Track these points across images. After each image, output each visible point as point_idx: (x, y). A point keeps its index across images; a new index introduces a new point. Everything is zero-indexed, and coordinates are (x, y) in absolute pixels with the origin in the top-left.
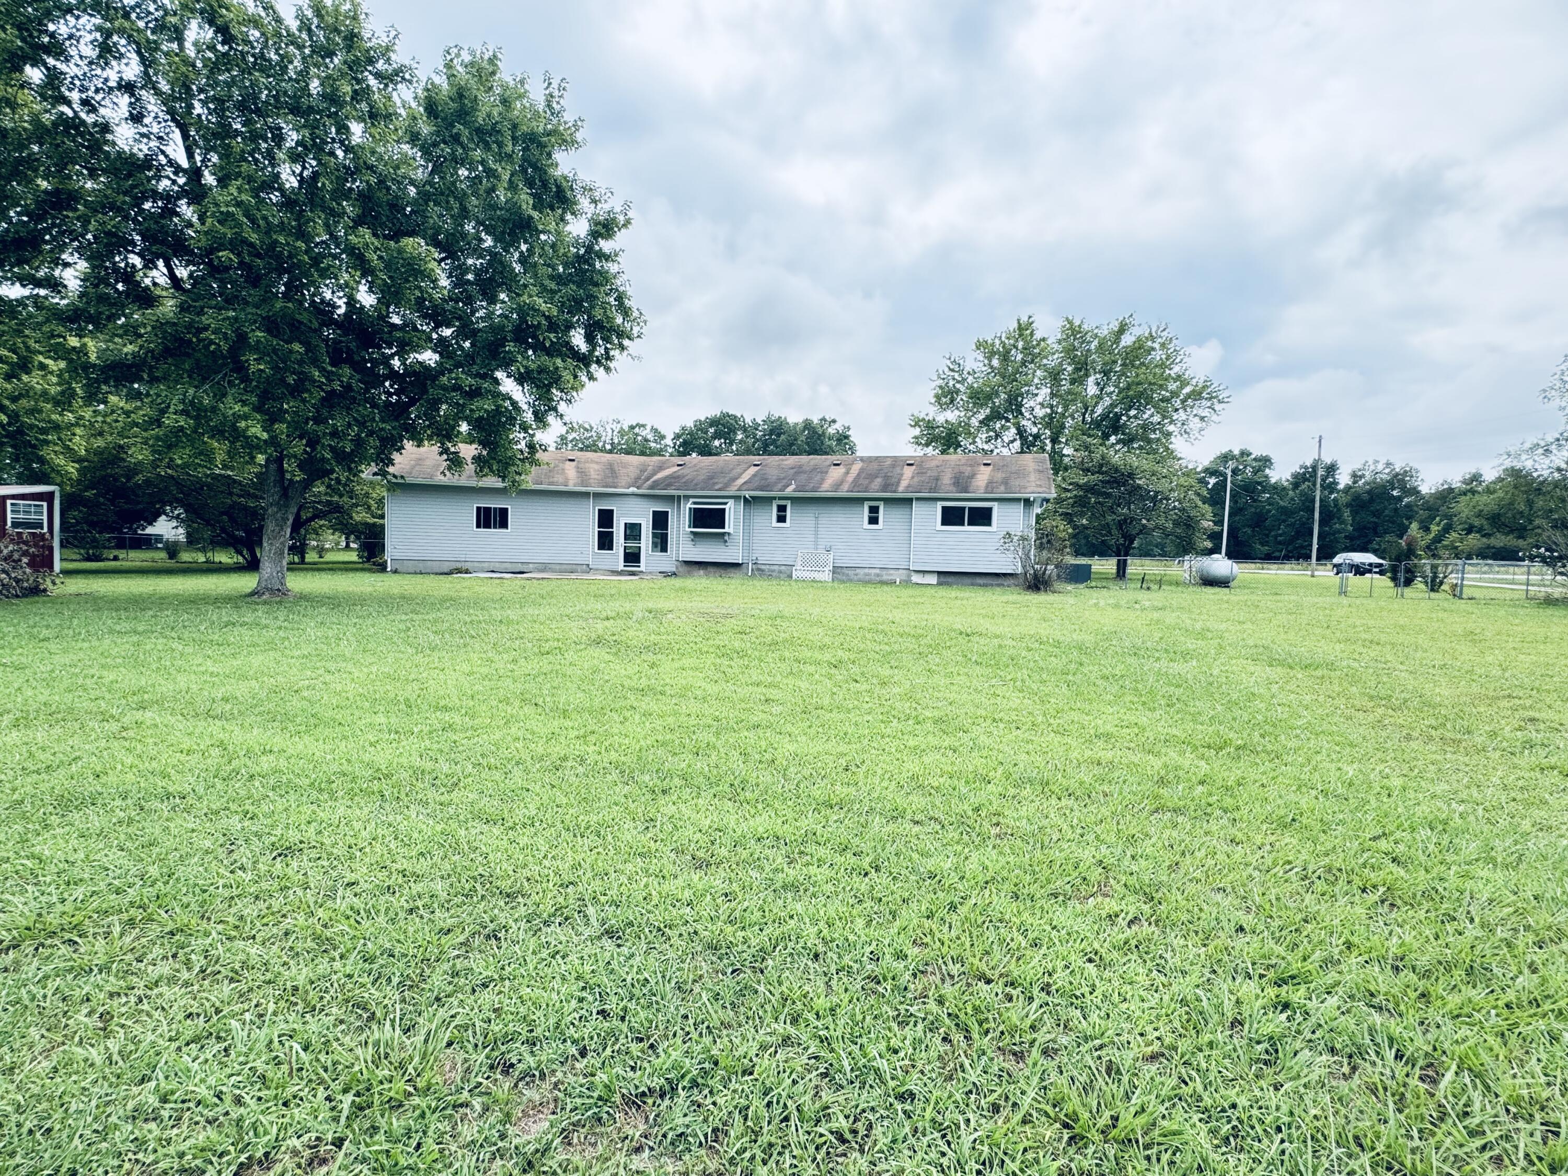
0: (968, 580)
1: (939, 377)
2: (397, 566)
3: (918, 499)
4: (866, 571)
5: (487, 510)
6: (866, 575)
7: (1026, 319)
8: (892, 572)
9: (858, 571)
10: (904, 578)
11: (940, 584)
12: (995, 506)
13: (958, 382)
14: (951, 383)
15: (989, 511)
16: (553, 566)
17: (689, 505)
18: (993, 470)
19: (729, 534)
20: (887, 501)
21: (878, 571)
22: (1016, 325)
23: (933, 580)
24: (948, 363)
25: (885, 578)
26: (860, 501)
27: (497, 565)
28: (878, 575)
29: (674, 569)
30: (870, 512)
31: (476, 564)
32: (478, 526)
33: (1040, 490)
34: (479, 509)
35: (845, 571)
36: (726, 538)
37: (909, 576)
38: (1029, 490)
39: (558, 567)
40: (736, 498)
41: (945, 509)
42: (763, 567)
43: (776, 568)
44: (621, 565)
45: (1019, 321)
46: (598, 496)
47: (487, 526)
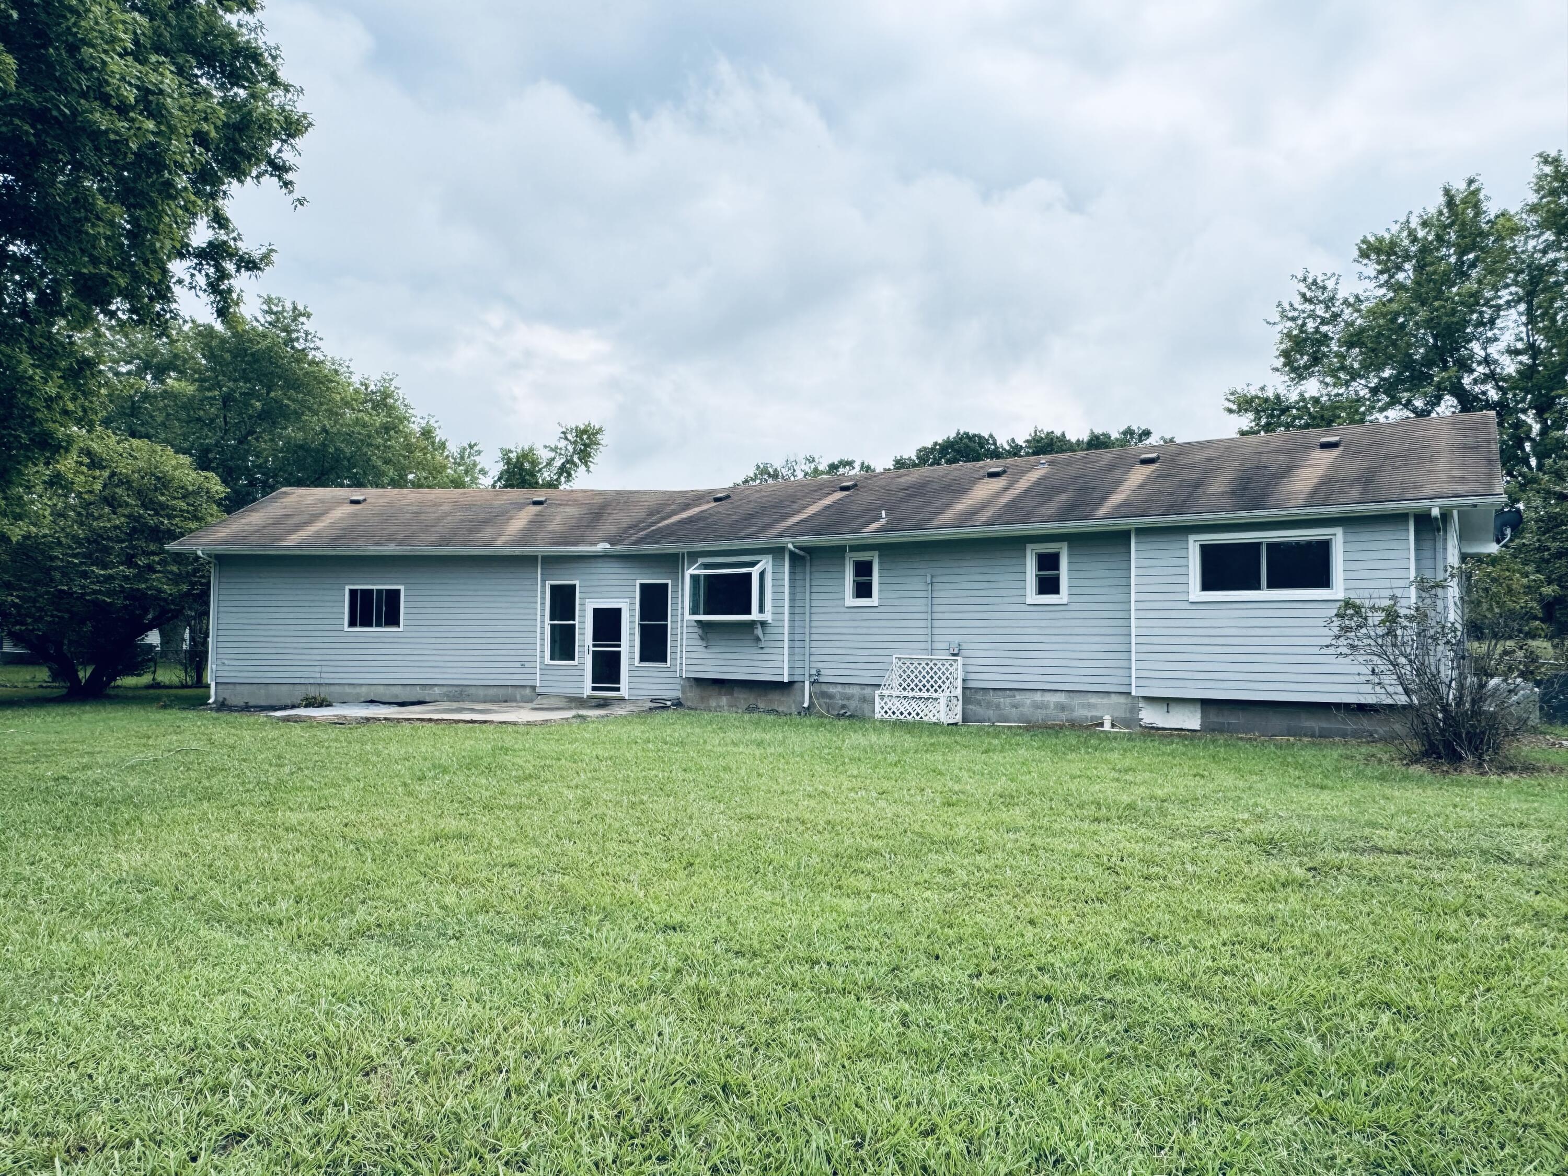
0: (1277, 721)
1: (1283, 315)
2: (227, 694)
3: (1143, 532)
4: (1038, 697)
5: (367, 593)
6: (1036, 706)
7: (1463, 186)
8: (1093, 700)
9: (1019, 697)
10: (1120, 714)
11: (1207, 728)
12: (1338, 538)
13: (1324, 322)
14: (1311, 325)
15: (1324, 548)
16: (472, 691)
17: (691, 571)
18: (1341, 456)
19: (763, 624)
20: (1077, 541)
21: (1061, 698)
22: (1441, 200)
23: (1191, 720)
24: (1303, 288)
25: (1081, 713)
26: (1016, 544)
27: (381, 689)
28: (1062, 707)
29: (678, 694)
30: (1041, 567)
31: (348, 689)
32: (352, 623)
33: (1460, 488)
34: (353, 593)
35: (991, 696)
36: (759, 631)
37: (1135, 710)
38: (1429, 490)
39: (481, 692)
40: (777, 552)
41: (1207, 552)
42: (832, 690)
43: (855, 691)
44: (587, 689)
45: (1447, 192)
46: (552, 561)
47: (367, 622)
